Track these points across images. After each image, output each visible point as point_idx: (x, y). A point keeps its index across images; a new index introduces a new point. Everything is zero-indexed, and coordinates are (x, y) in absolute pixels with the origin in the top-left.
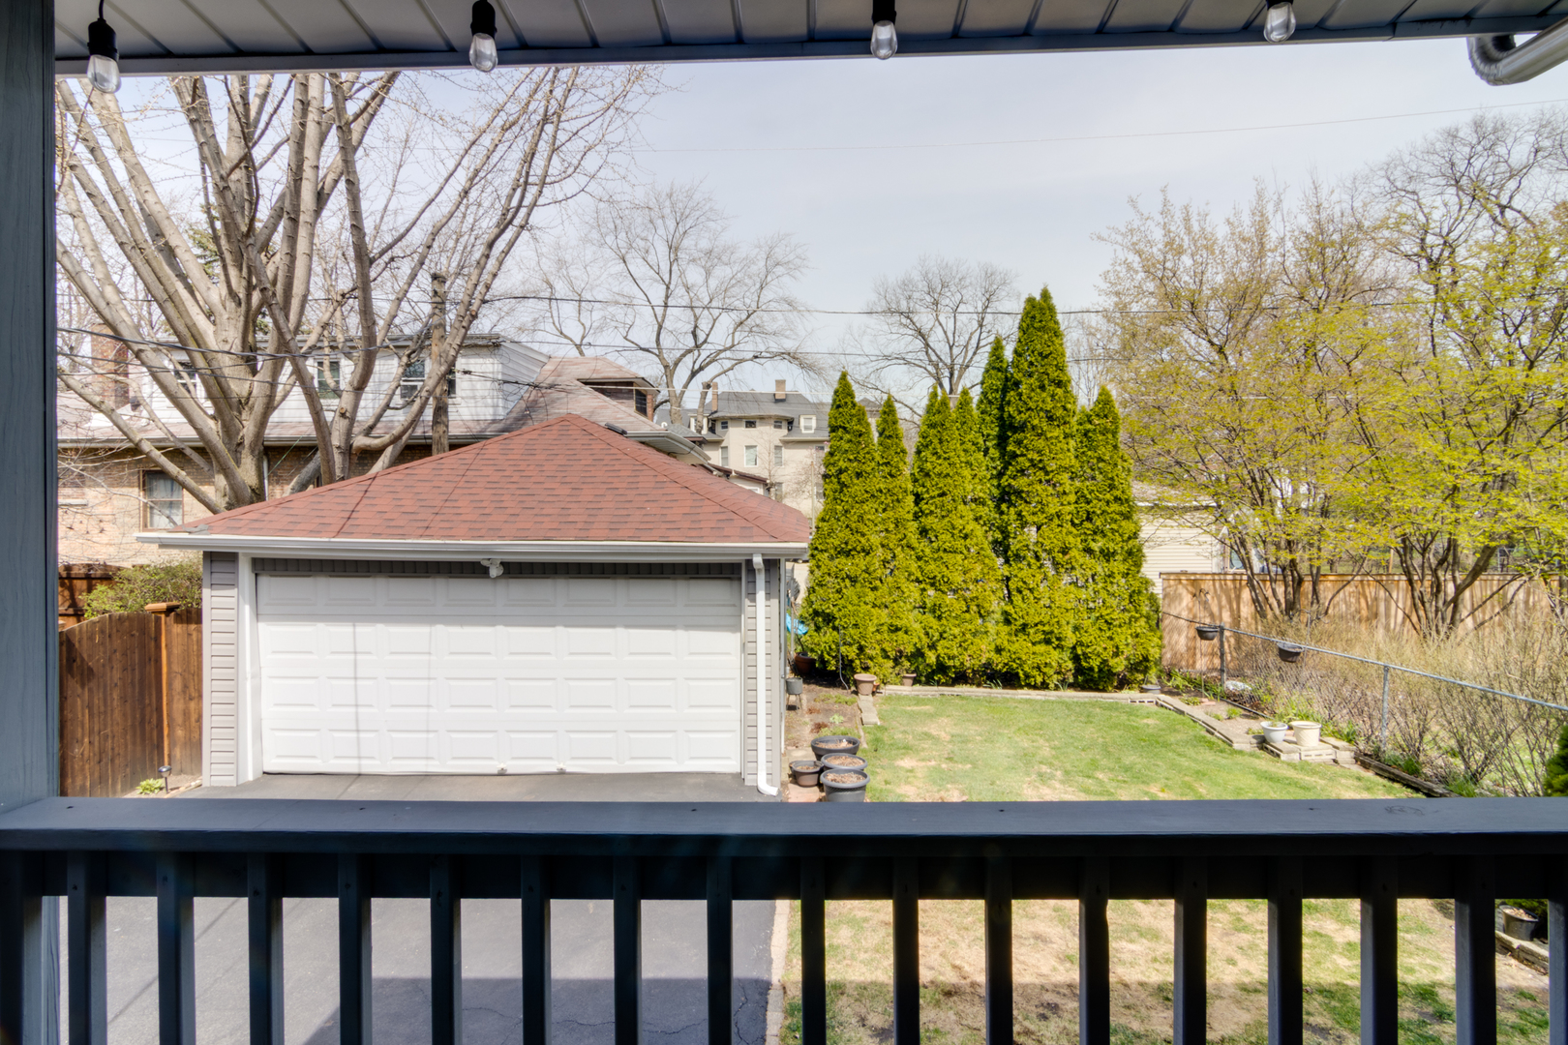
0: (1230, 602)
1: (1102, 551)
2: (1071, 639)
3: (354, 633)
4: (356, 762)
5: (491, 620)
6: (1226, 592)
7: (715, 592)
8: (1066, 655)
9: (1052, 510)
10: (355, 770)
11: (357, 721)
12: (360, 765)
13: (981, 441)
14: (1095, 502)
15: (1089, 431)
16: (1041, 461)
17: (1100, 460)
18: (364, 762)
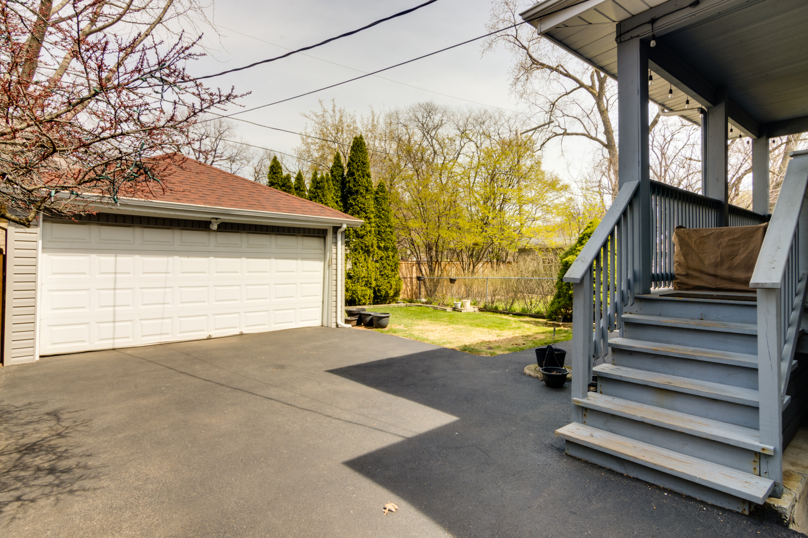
0: (410, 273)
1: (384, 247)
2: (374, 284)
3: (116, 261)
4: (111, 341)
5: (206, 253)
6: (408, 268)
7: (314, 243)
8: (372, 291)
9: (368, 229)
10: (111, 347)
11: (114, 315)
12: (114, 344)
13: (335, 197)
14: (381, 227)
15: (377, 197)
16: (364, 208)
17: (383, 210)
18: (116, 341)
